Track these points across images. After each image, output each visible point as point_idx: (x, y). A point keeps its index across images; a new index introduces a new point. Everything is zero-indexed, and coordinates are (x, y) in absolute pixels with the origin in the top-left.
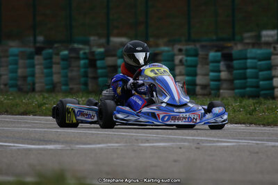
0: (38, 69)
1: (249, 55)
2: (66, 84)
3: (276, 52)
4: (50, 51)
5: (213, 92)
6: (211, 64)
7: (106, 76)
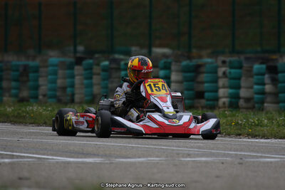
0: (77, 80)
4: (91, 61)
5: (256, 105)
6: (255, 77)
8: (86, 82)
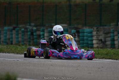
0: (14, 36)
1: (85, 31)
2: (23, 42)
3: (94, 30)
4: (18, 29)
7: (36, 39)
8: (17, 36)
